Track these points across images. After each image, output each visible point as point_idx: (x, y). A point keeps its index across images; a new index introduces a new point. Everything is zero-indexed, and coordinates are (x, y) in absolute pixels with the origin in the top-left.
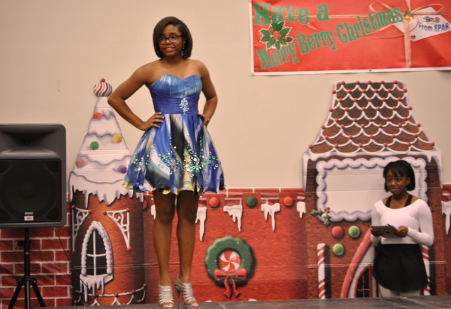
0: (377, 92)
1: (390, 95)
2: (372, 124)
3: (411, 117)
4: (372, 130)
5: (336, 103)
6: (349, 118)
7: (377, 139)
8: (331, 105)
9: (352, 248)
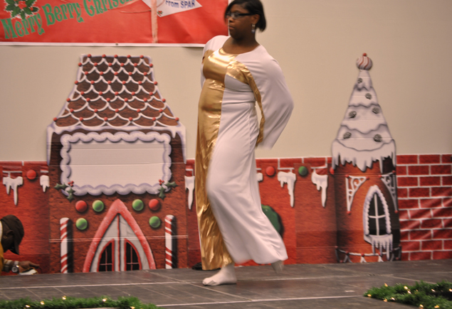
0: (123, 66)
1: (136, 69)
2: (118, 99)
3: (157, 92)
4: (117, 104)
5: (82, 75)
6: (95, 91)
7: (122, 113)
8: (77, 78)
9: (96, 223)
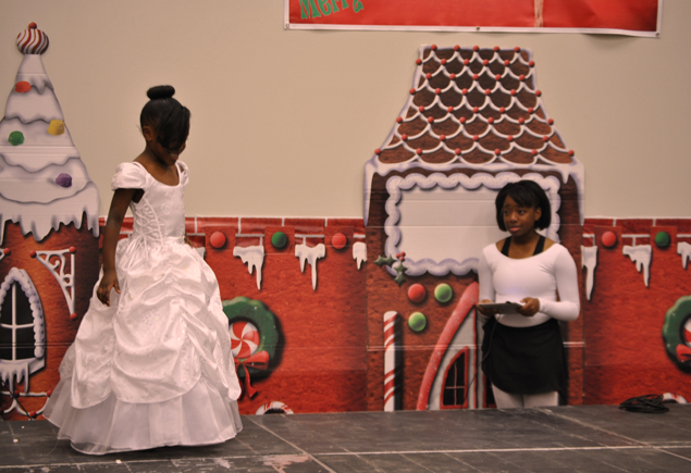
0: (487, 65)
1: (507, 70)
3: (539, 107)
4: (477, 127)
5: (422, 80)
6: (442, 106)
7: (484, 142)
8: (413, 84)
9: (440, 320)
